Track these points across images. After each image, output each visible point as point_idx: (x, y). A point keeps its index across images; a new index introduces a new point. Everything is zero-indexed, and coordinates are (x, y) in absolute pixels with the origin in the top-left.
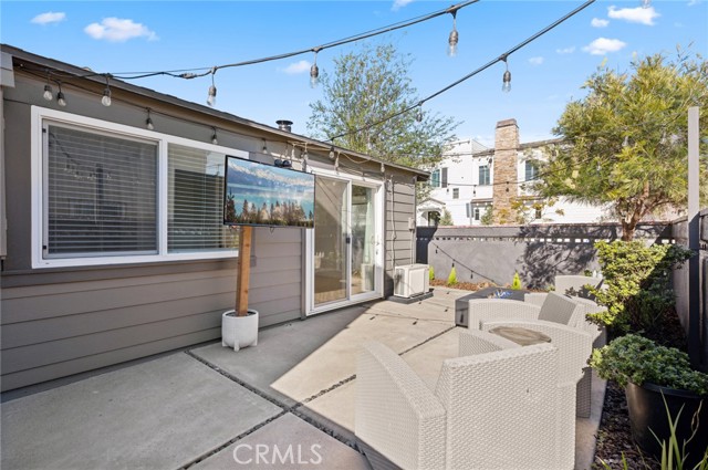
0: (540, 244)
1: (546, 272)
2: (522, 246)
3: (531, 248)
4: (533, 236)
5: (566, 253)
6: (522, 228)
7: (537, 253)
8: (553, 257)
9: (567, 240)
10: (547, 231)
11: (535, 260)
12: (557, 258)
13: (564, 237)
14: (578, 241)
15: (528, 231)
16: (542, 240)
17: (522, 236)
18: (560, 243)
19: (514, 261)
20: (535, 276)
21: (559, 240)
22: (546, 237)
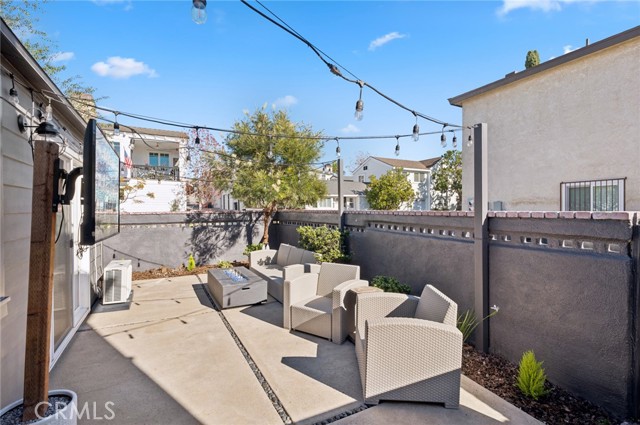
0: (203, 228)
1: (209, 250)
2: (189, 230)
3: (196, 232)
4: (198, 222)
5: (223, 234)
6: (188, 215)
7: (201, 236)
8: (214, 238)
9: (223, 224)
10: (209, 217)
11: (200, 241)
12: (216, 238)
13: (220, 221)
14: (230, 224)
15: (193, 217)
16: (205, 224)
17: (188, 222)
18: (218, 227)
19: (182, 244)
20: (201, 255)
21: (217, 224)
22: (207, 222)
